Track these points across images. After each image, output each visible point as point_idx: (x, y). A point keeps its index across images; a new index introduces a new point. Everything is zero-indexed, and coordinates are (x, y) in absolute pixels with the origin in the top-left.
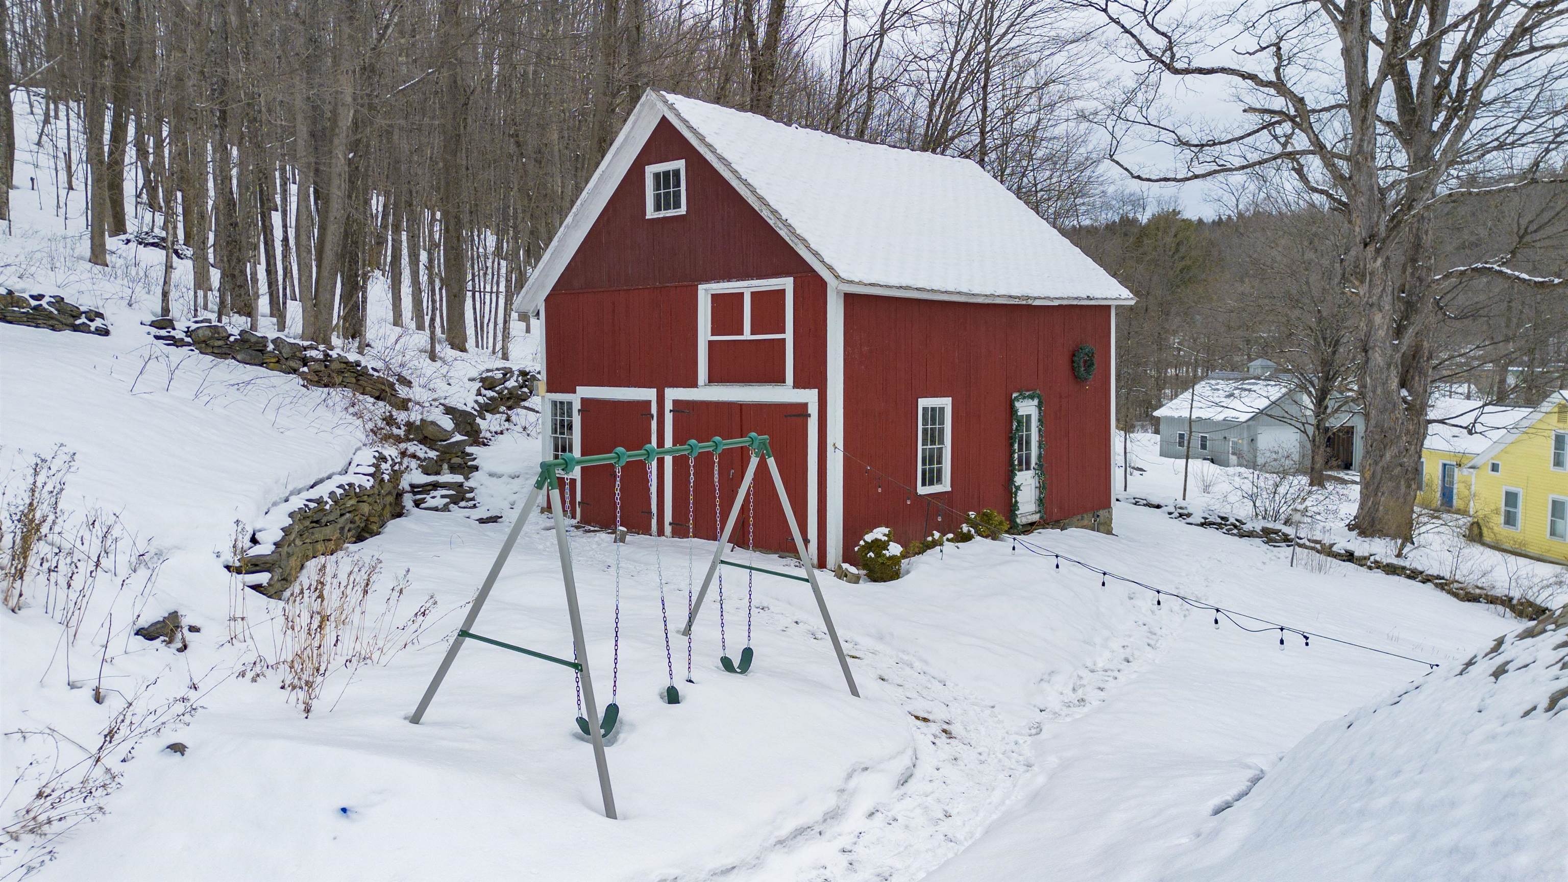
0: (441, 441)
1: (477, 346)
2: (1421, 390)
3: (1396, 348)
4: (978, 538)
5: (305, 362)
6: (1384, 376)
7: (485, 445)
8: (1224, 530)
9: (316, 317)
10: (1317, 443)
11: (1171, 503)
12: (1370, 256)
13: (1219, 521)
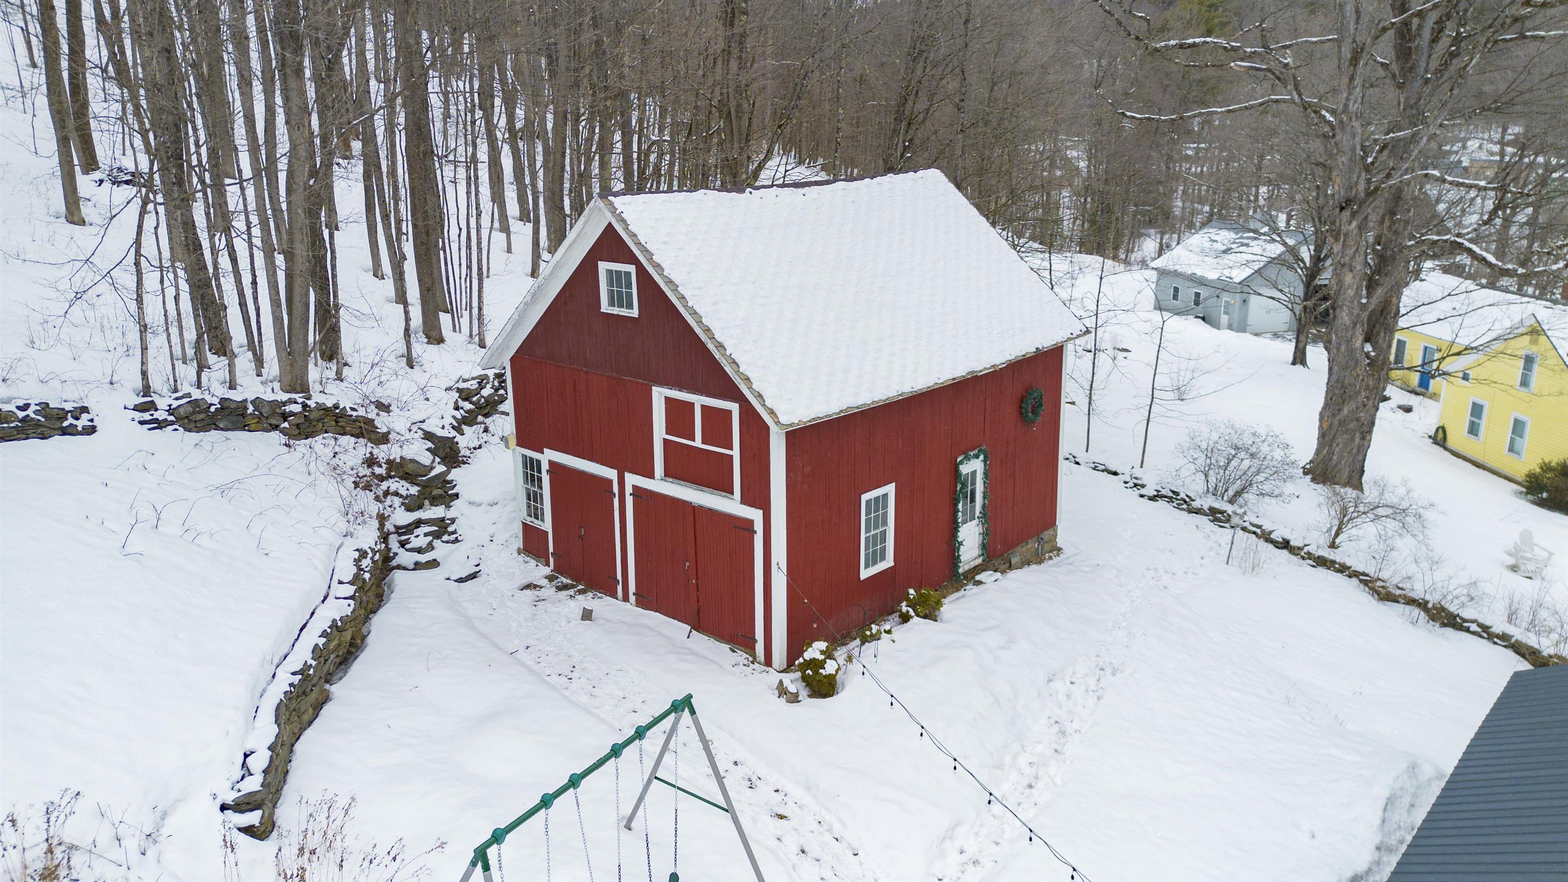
0: (422, 476)
1: (454, 330)
2: (1385, 346)
3: (1363, 307)
4: (916, 620)
5: (285, 417)
6: (1349, 335)
7: (464, 463)
8: (1175, 504)
9: (292, 365)
10: (1303, 323)
11: (1127, 470)
12: (1345, 219)
13: (1171, 494)
